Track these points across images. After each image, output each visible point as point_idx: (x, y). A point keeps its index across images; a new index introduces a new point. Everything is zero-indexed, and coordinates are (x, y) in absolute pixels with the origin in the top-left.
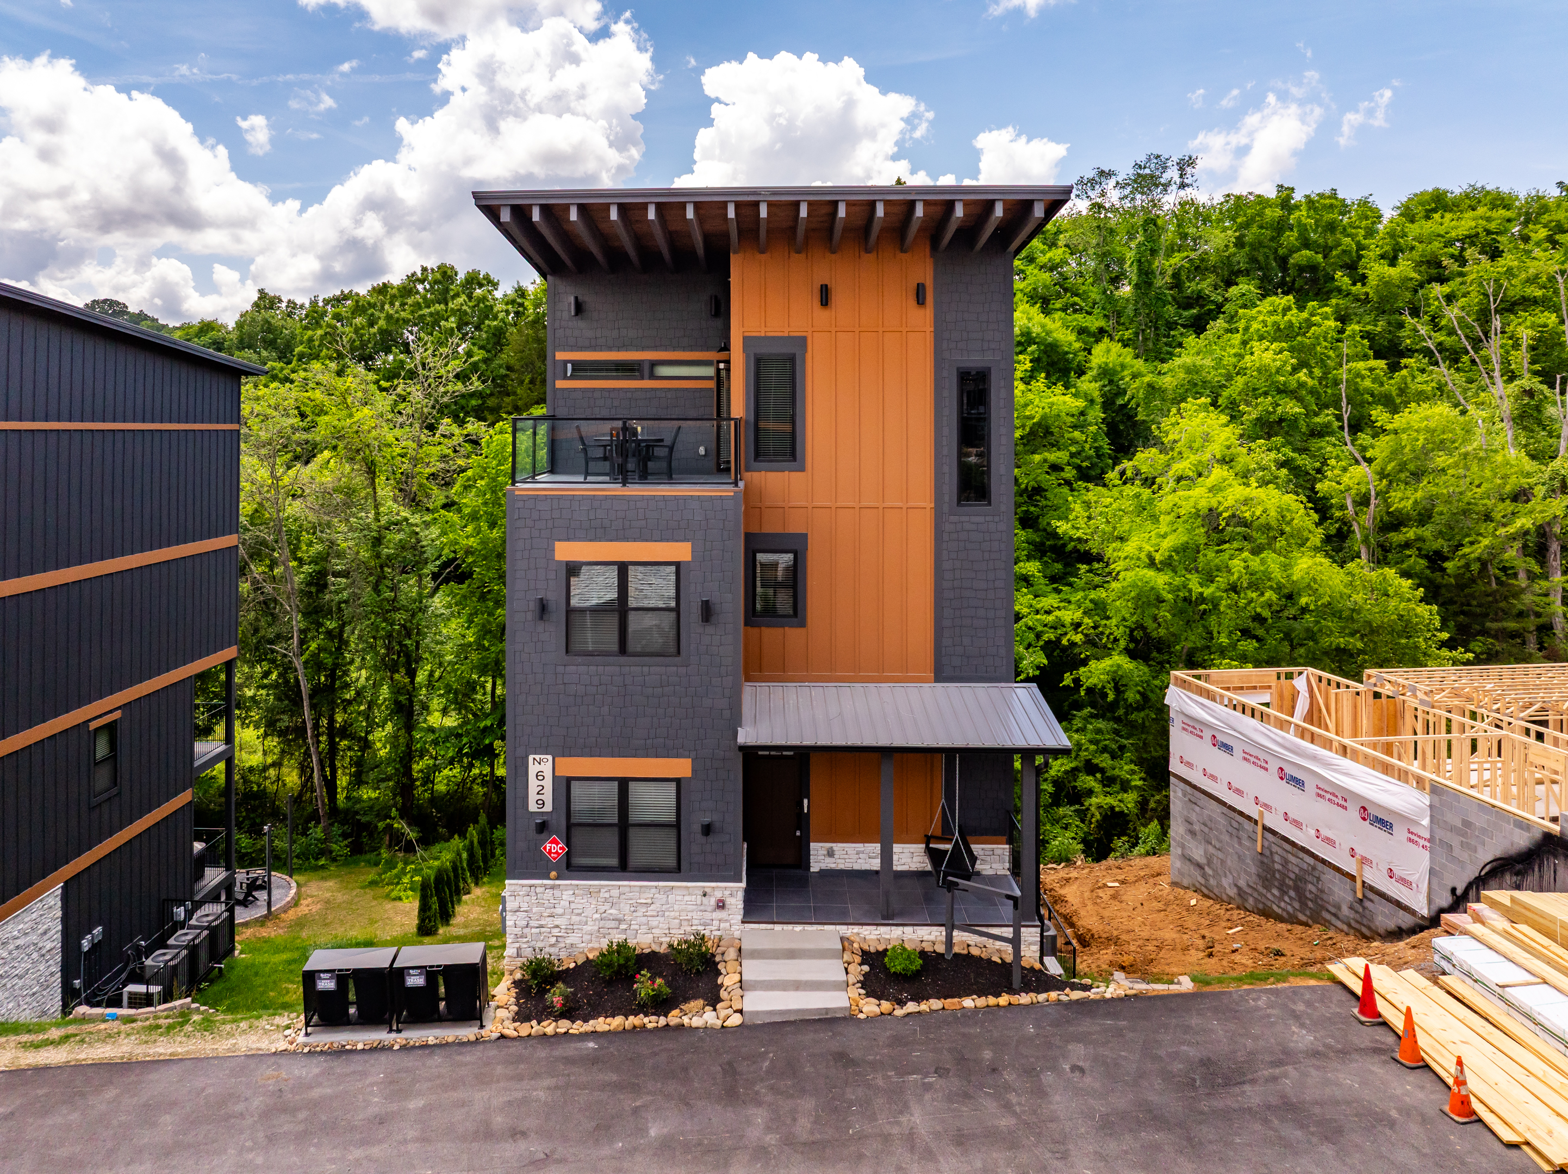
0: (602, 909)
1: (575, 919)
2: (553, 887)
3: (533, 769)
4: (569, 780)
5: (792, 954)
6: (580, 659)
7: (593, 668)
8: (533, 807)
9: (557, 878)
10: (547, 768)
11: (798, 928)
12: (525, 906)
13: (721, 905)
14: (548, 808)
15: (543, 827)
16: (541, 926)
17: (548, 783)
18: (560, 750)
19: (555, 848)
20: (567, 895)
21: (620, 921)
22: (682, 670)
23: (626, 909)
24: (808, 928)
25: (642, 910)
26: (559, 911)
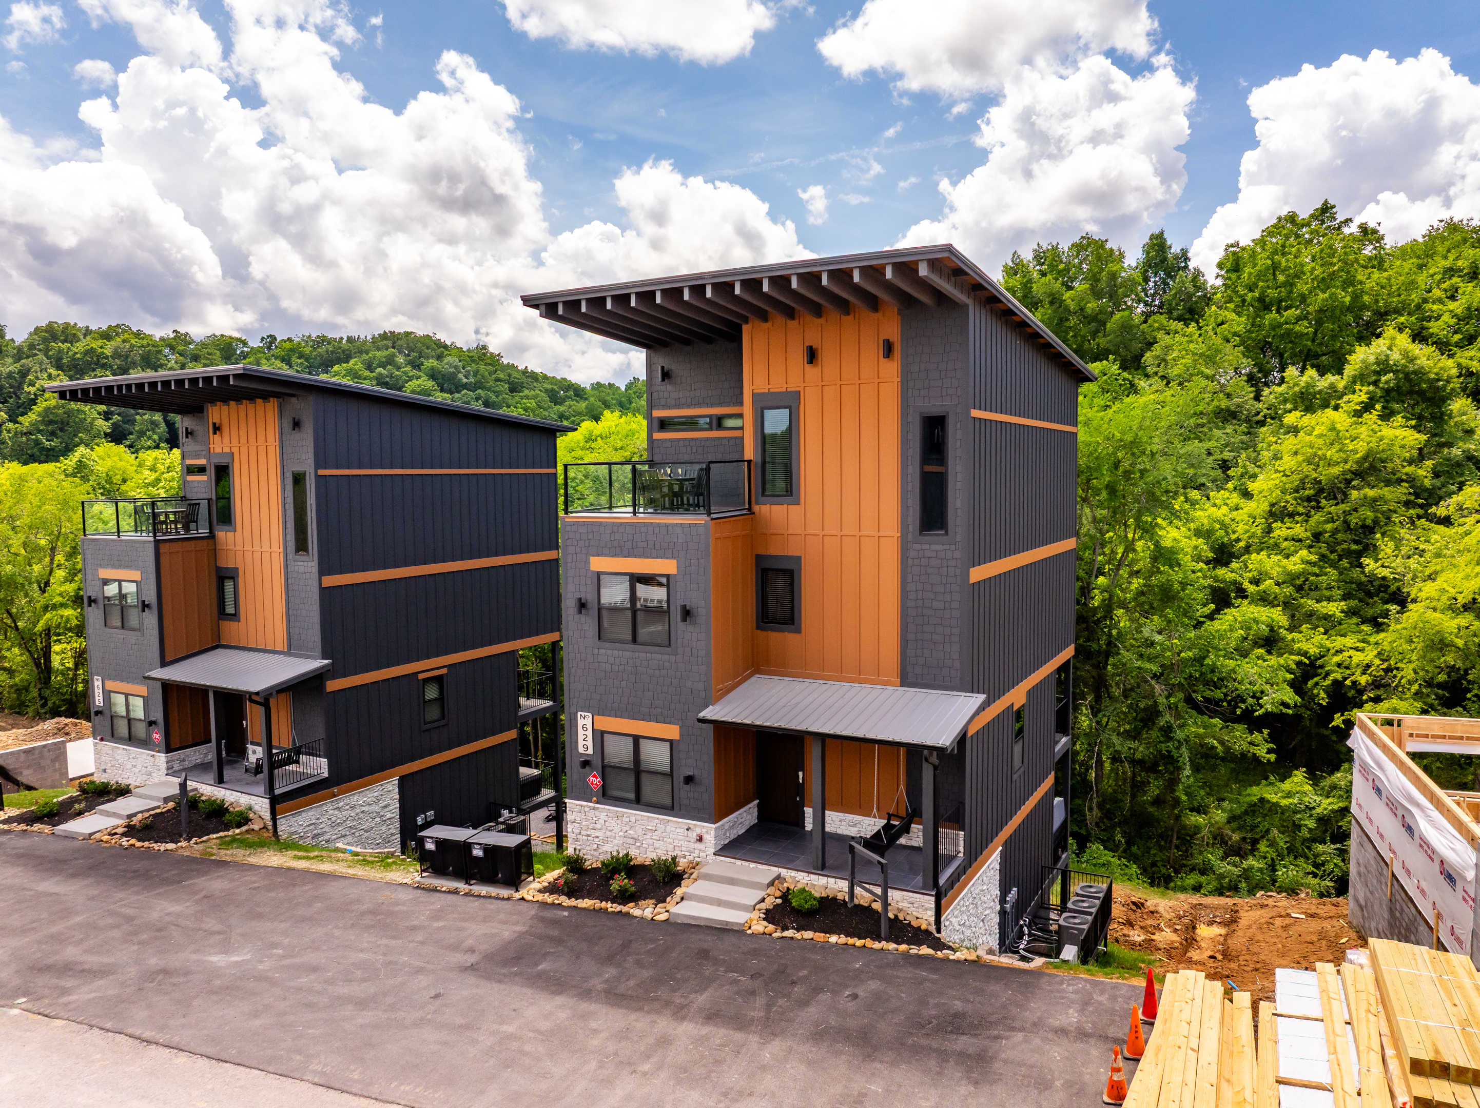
0: (625, 829)
1: (608, 833)
2: (594, 809)
3: (581, 722)
4: (603, 733)
5: (732, 882)
6: (607, 645)
7: (616, 652)
8: (581, 750)
9: (598, 802)
10: (588, 722)
11: (752, 865)
12: (578, 820)
13: (700, 839)
14: (590, 751)
15: (586, 764)
16: (588, 836)
17: (590, 733)
18: (598, 710)
19: (596, 781)
20: (603, 816)
21: (636, 840)
22: (672, 658)
23: (640, 832)
24: (760, 866)
25: (650, 834)
26: (598, 826)
